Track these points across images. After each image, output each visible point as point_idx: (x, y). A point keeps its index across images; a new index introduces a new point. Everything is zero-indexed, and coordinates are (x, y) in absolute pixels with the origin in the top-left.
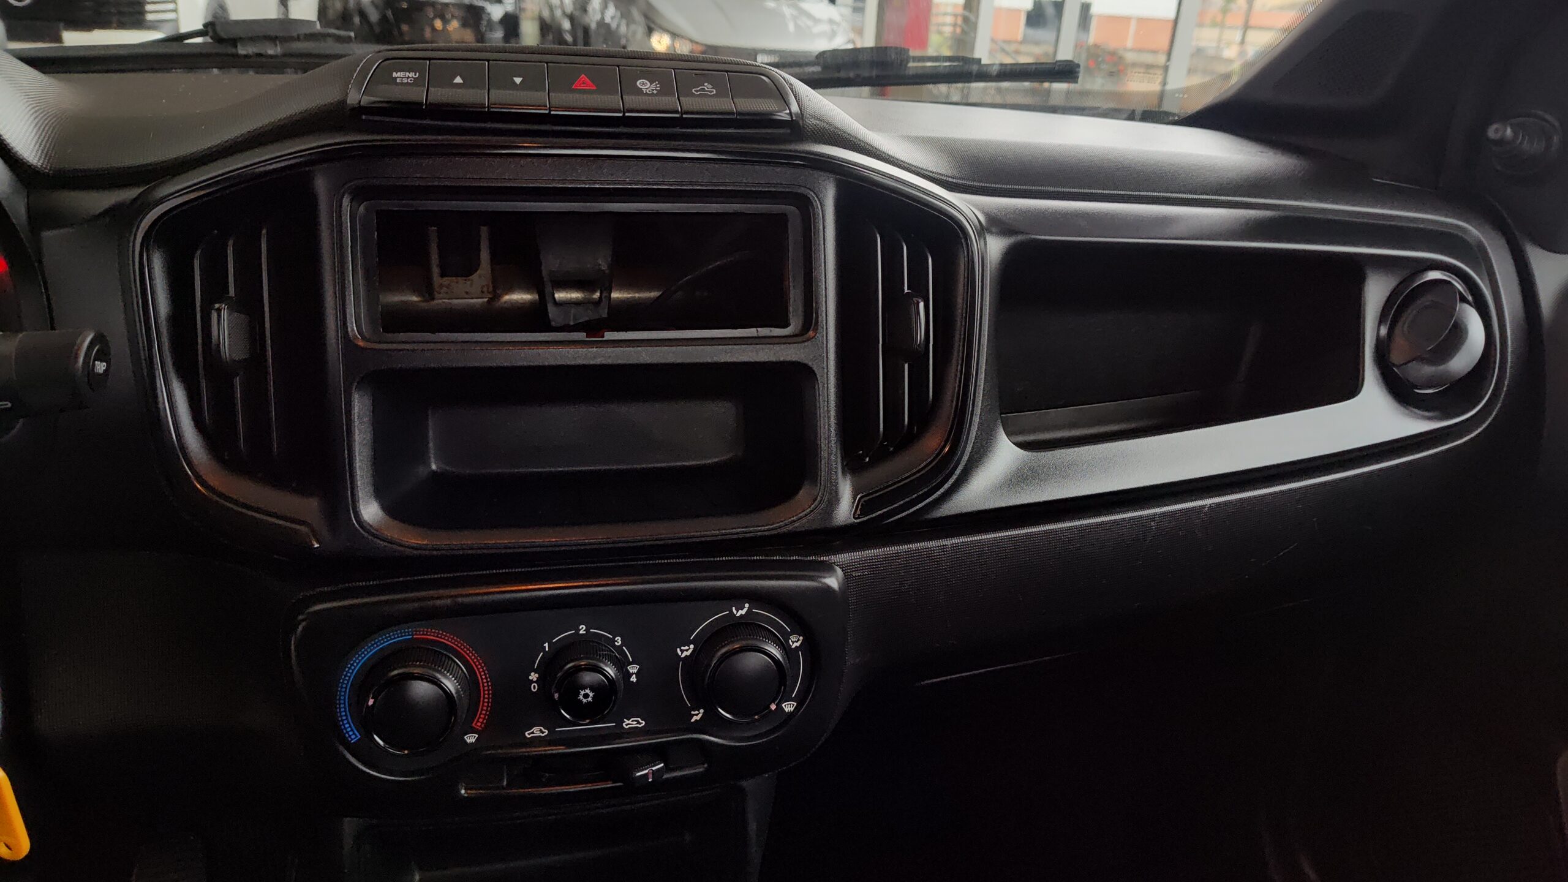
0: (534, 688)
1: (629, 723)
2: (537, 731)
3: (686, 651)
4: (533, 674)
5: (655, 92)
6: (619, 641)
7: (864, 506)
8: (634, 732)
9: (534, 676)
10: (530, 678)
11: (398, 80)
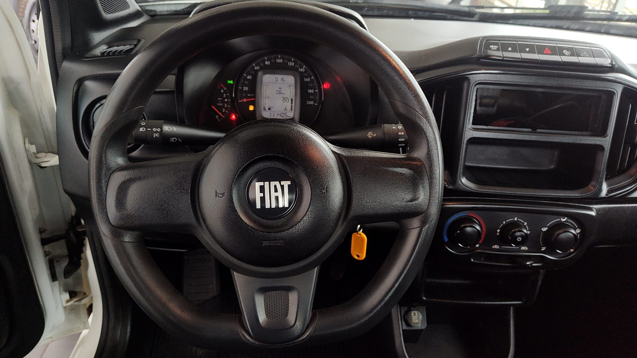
0: (498, 234)
1: (523, 248)
2: (496, 247)
3: (544, 229)
4: (498, 230)
5: (569, 55)
6: (526, 224)
7: (609, 192)
8: (524, 251)
9: (498, 231)
10: (497, 231)
11: (492, 49)
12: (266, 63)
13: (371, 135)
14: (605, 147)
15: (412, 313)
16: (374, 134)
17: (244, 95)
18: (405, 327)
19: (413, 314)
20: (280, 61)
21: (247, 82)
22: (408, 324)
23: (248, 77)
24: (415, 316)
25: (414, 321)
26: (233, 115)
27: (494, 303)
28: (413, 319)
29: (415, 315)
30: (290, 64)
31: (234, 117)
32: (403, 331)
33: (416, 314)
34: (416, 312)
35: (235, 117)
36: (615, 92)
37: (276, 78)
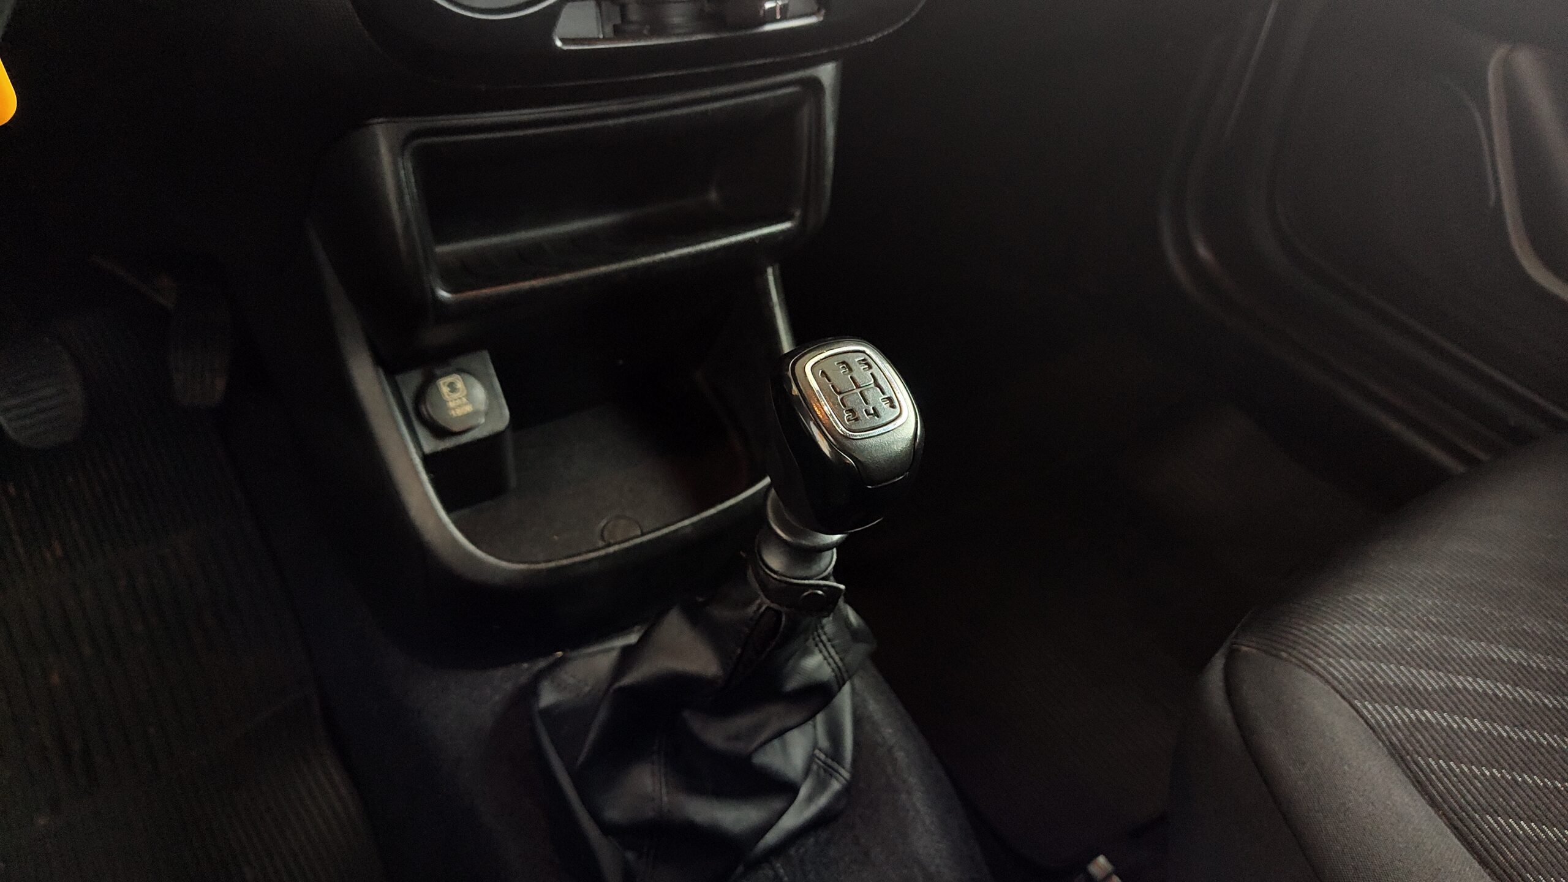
15: (443, 384)
18: (430, 445)
19: (445, 390)
22: (439, 431)
24: (455, 395)
25: (459, 412)
27: (704, 246)
28: (451, 404)
29: (452, 387)
32: (429, 461)
33: (460, 385)
34: (457, 380)
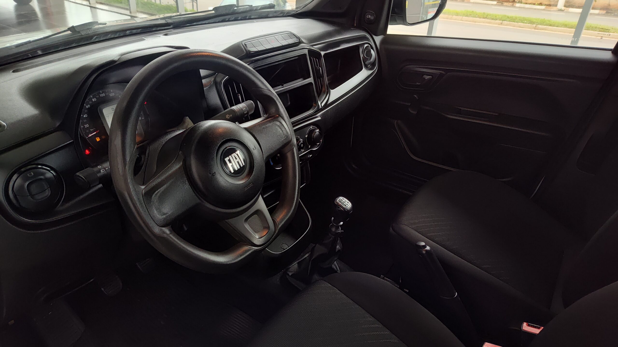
3: (306, 136)
12: (93, 100)
13: (229, 117)
14: (312, 82)
16: (230, 115)
17: (87, 131)
20: (103, 95)
21: (85, 121)
23: (84, 116)
26: (87, 150)
30: (111, 95)
31: (87, 152)
35: (89, 151)
36: (305, 53)
37: (112, 109)
